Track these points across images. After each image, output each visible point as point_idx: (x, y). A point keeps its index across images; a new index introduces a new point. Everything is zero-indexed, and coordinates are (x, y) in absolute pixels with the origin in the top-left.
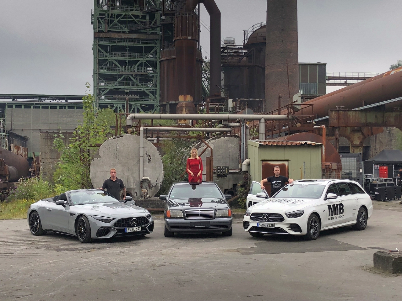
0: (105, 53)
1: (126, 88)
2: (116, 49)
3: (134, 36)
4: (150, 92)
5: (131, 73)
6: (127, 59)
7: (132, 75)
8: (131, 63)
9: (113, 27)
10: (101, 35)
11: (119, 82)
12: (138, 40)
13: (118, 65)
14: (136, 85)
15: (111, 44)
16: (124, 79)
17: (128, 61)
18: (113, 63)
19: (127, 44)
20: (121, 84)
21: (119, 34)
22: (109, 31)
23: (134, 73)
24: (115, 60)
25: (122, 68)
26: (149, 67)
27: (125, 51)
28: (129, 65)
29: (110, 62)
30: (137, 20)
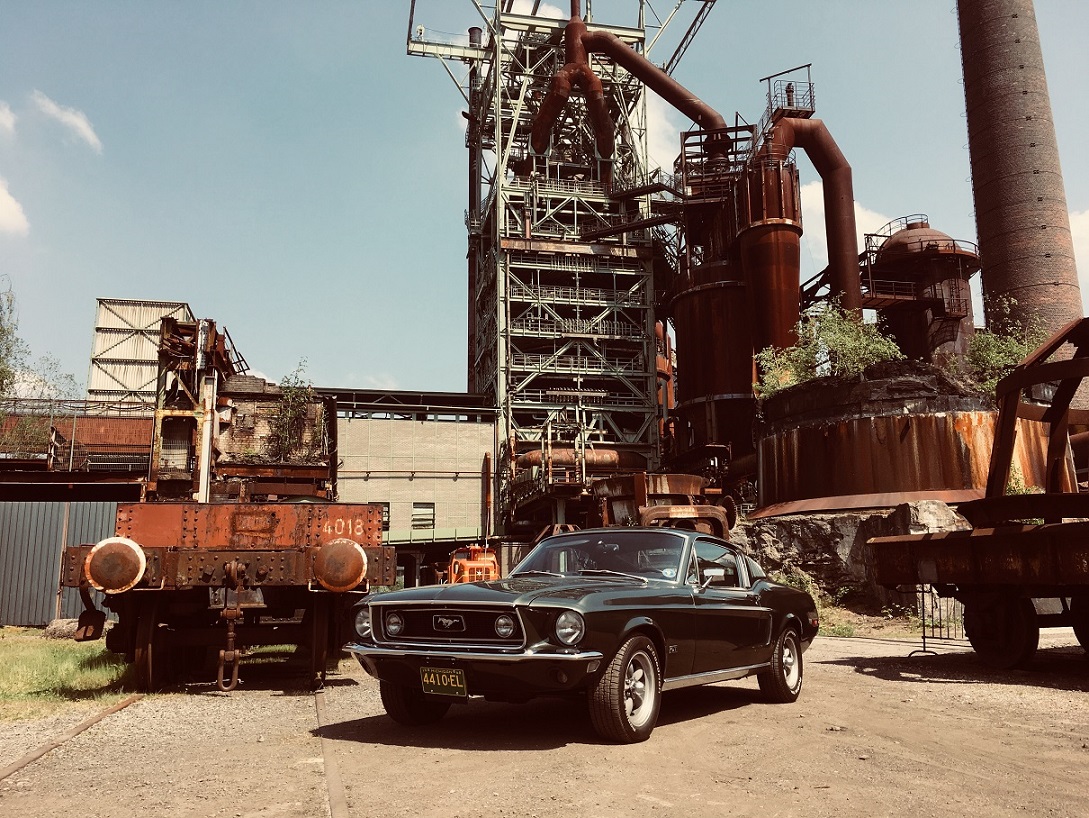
0: (524, 288)
1: (578, 371)
4: (633, 383)
5: (588, 336)
6: (577, 302)
7: (590, 341)
8: (589, 313)
9: (542, 227)
10: (517, 245)
11: (560, 357)
13: (557, 317)
14: (599, 366)
15: (539, 266)
16: (572, 352)
17: (581, 307)
19: (577, 269)
20: (562, 362)
21: (558, 246)
23: (595, 338)
24: (551, 305)
25: (567, 324)
26: (629, 322)
27: (573, 284)
28: (580, 318)
29: (535, 310)
30: (599, 214)
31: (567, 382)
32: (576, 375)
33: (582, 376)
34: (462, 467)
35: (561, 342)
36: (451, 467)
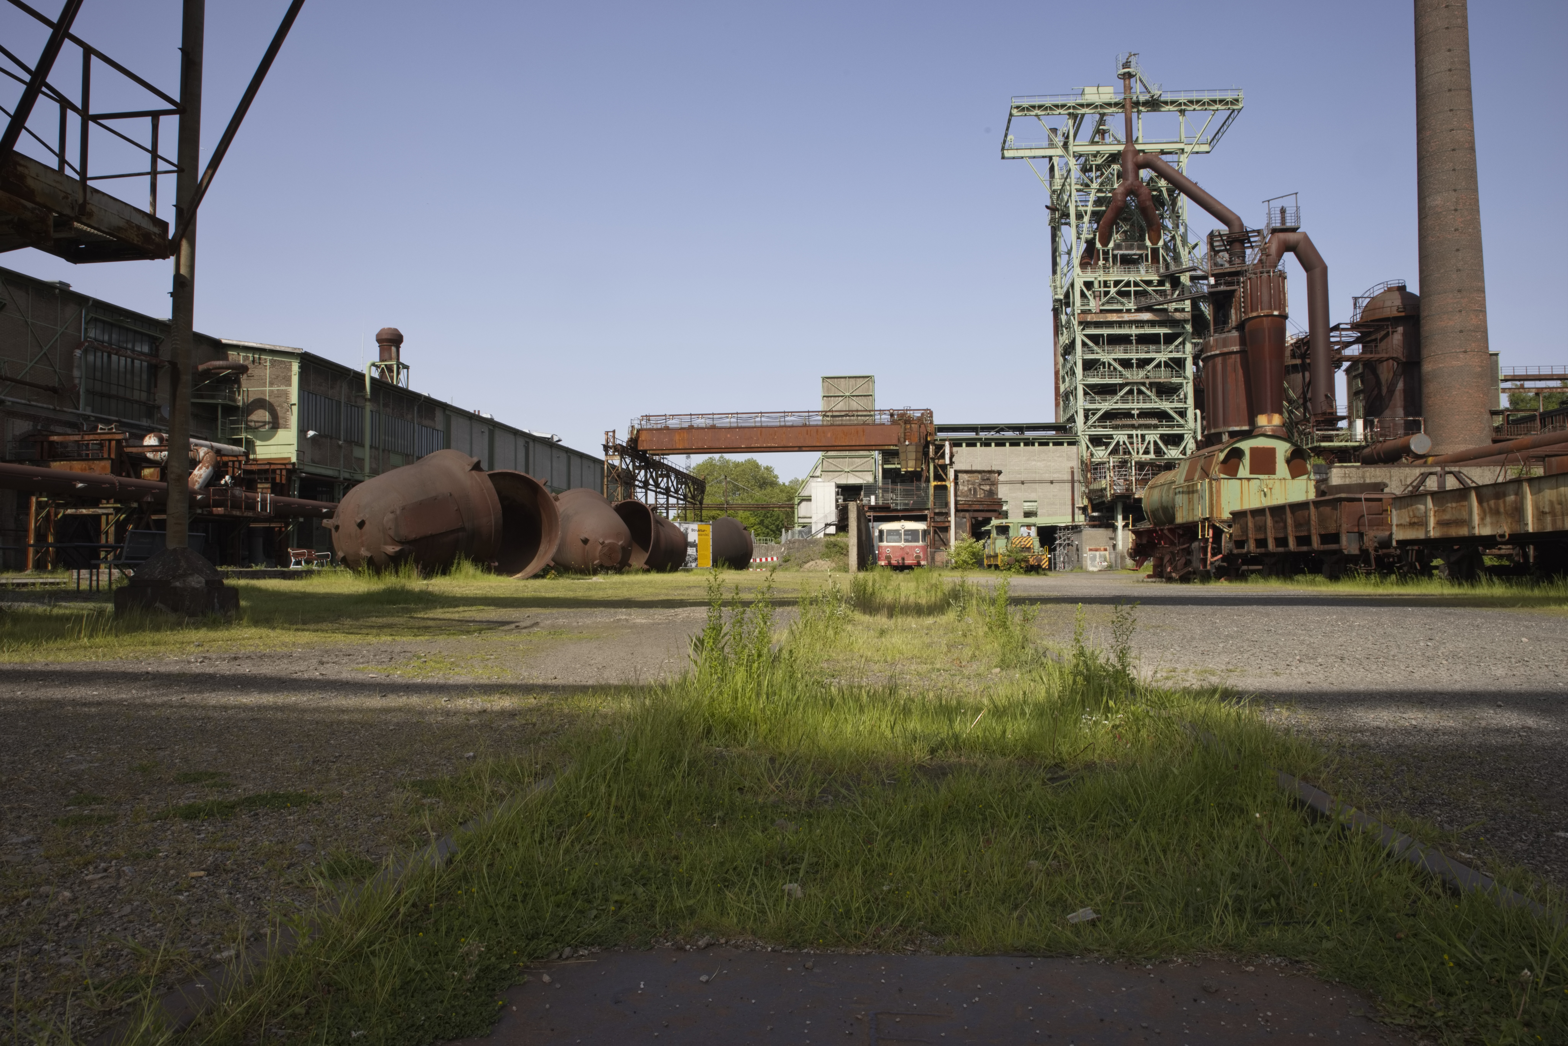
0: (1095, 348)
1: (1135, 405)
2: (1115, 340)
3: (1147, 316)
4: (1176, 412)
5: (1142, 381)
6: (1134, 356)
7: (1144, 384)
8: (1143, 363)
9: (1108, 302)
10: (1089, 318)
11: (1122, 397)
12: (1152, 323)
13: (1119, 368)
14: (1151, 401)
15: (1106, 331)
16: (1131, 392)
17: (1137, 359)
18: (1110, 365)
19: (1134, 331)
20: (1124, 400)
21: (1119, 315)
22: (1102, 311)
23: (1147, 381)
24: (1115, 360)
25: (1127, 373)
26: (1172, 368)
27: (1130, 342)
28: (1137, 367)
29: (1104, 363)
30: (1150, 289)
31: (1128, 414)
32: (1133, 409)
33: (1138, 409)
34: (1055, 476)
35: (1122, 386)
36: (1048, 477)
